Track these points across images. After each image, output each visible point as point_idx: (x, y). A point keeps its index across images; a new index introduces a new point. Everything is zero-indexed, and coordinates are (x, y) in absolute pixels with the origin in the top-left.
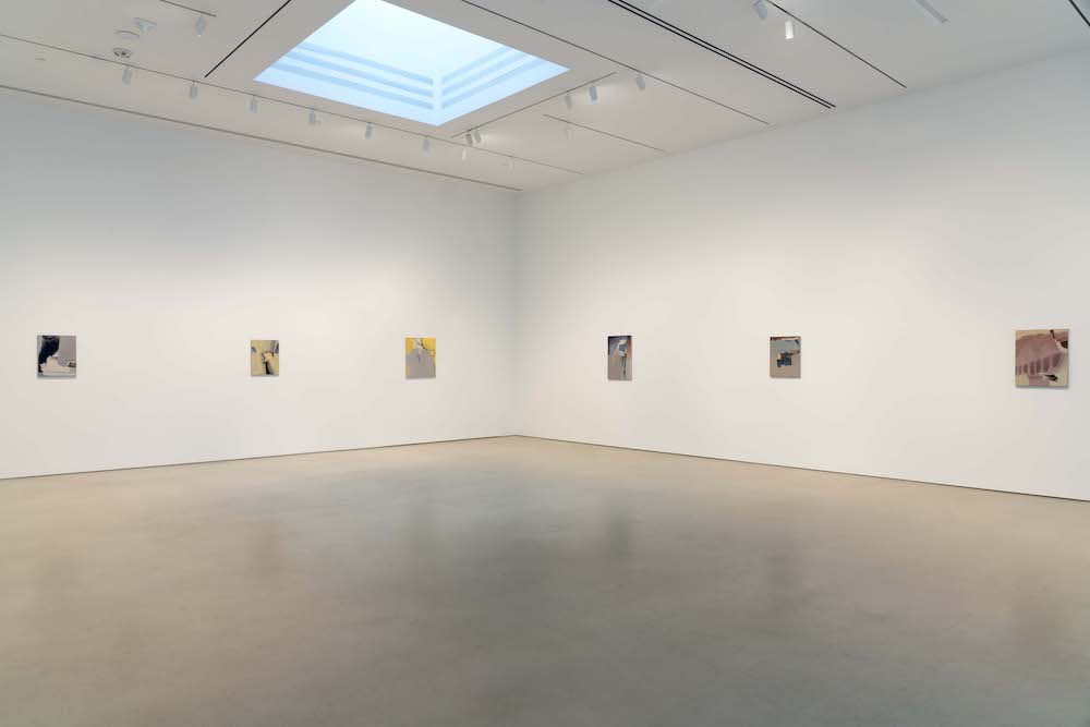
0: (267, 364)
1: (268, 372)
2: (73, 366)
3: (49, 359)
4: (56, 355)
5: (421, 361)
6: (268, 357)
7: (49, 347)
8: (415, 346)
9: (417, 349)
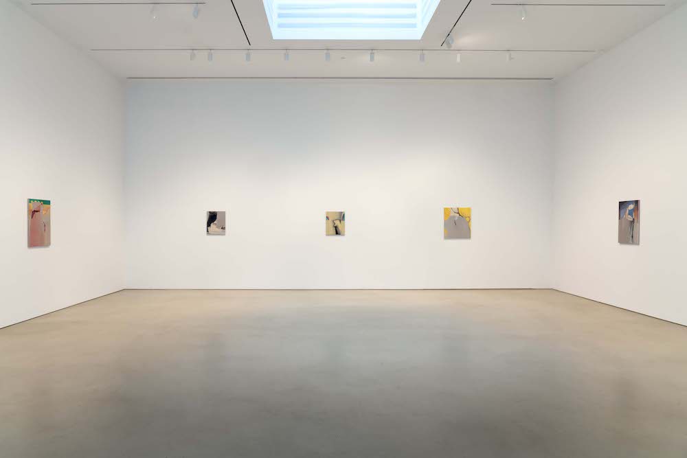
0: (336, 227)
1: (337, 233)
2: (223, 228)
3: (212, 225)
4: (215, 222)
5: (458, 225)
6: (337, 223)
7: (212, 217)
8: (453, 214)
9: (454, 217)
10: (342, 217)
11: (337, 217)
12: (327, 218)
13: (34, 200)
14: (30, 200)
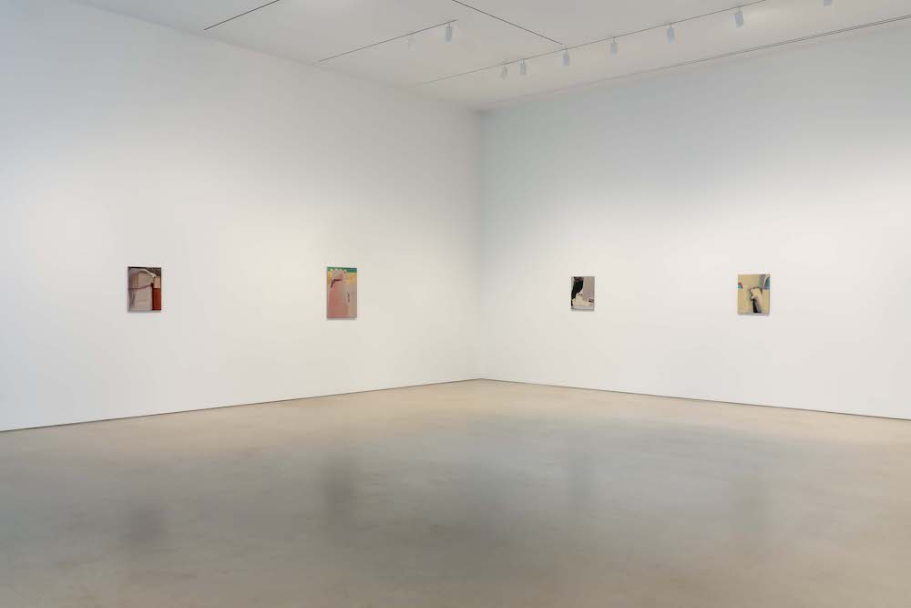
1: (756, 310)
2: (592, 301)
3: (577, 295)
4: (582, 292)
6: (756, 293)
7: (578, 285)
10: (764, 283)
11: (757, 283)
12: (740, 285)
13: (334, 268)
14: (329, 269)
